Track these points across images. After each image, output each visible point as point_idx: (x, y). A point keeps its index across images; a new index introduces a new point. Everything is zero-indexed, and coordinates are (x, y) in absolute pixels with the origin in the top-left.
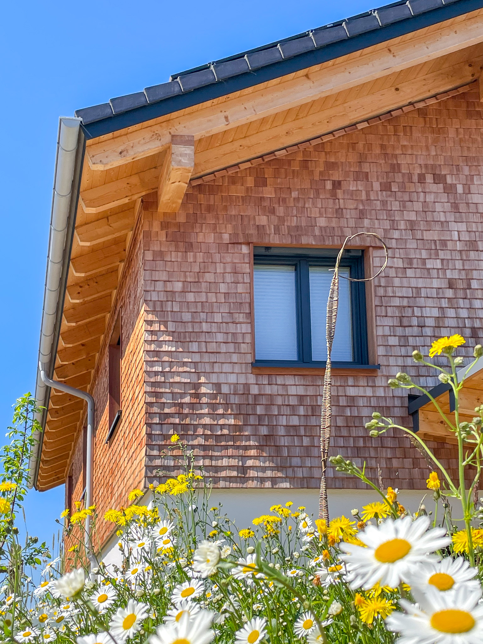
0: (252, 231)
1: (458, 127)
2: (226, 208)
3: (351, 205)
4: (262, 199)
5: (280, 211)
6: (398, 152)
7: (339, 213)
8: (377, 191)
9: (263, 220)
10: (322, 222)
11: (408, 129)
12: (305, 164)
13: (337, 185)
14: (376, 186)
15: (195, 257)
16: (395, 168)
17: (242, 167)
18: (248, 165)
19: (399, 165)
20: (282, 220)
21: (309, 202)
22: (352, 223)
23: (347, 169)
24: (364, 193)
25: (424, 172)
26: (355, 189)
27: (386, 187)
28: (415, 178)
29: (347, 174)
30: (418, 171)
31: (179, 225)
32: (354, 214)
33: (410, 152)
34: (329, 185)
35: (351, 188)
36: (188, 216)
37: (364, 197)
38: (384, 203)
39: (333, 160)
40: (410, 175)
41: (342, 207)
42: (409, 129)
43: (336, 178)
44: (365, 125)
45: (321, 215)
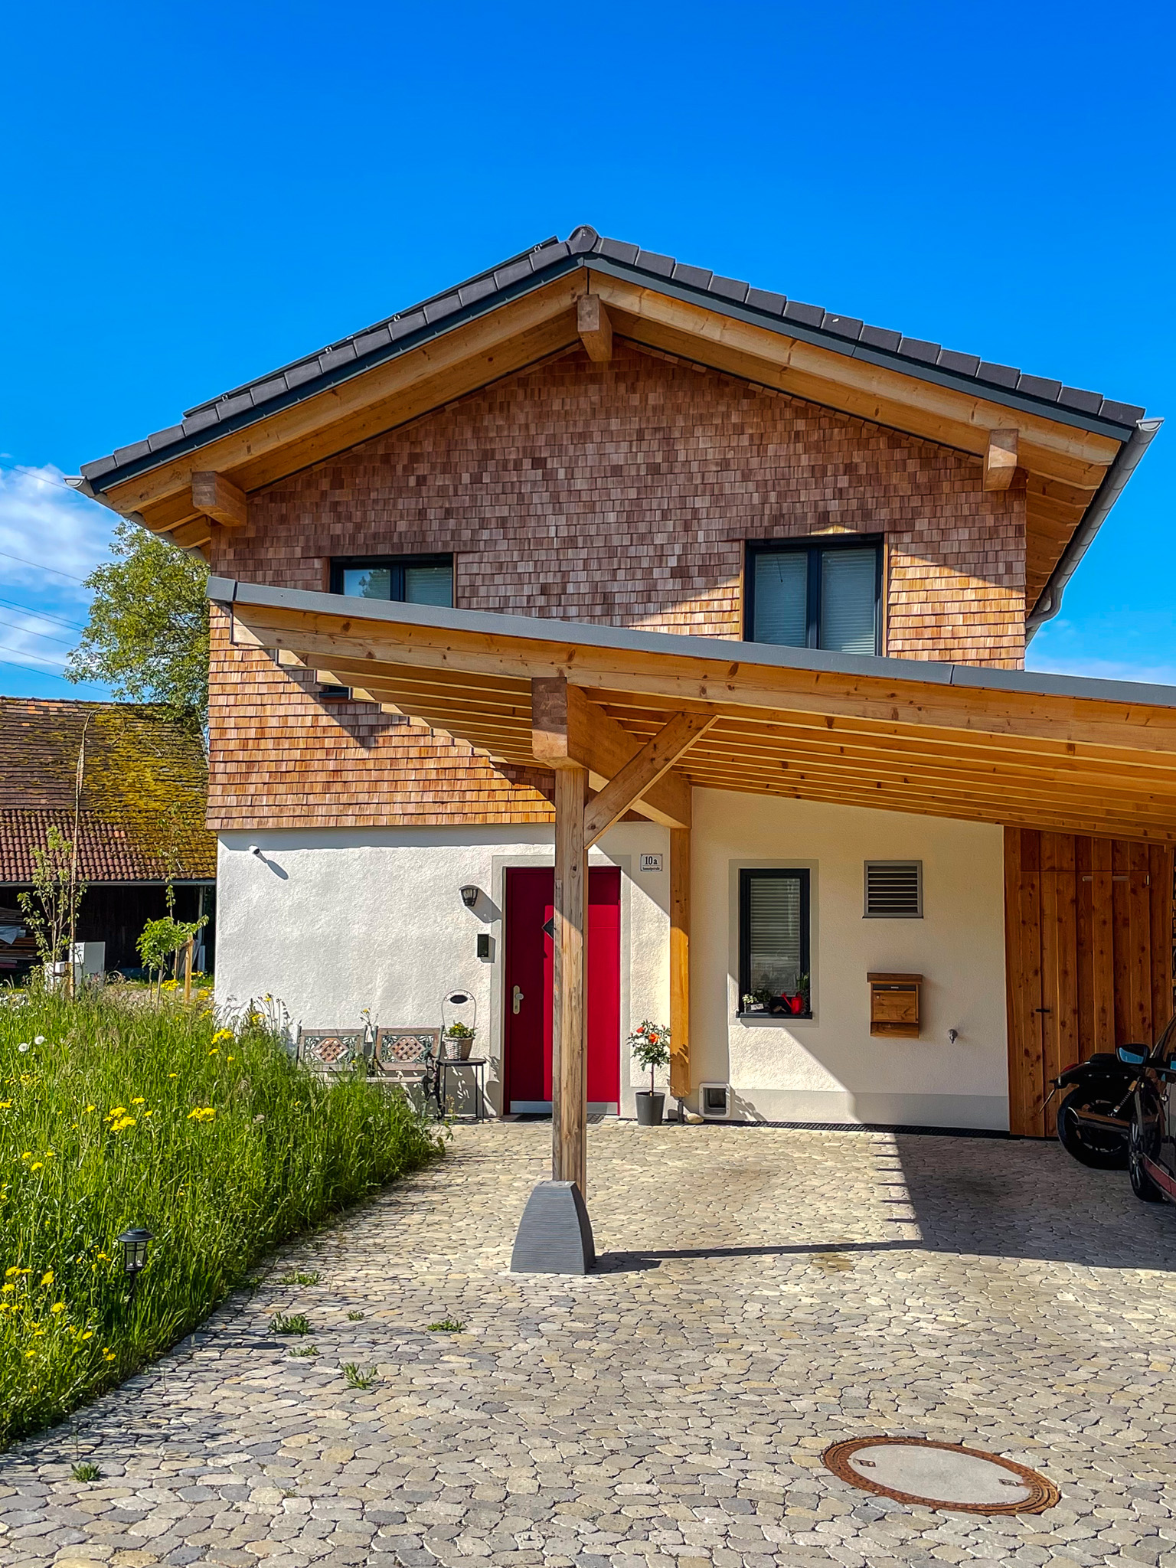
0: (325, 542)
1: (564, 396)
2: (298, 517)
3: (437, 502)
4: (336, 504)
5: (358, 516)
6: (492, 434)
7: (422, 514)
8: (467, 485)
9: (337, 529)
10: (402, 526)
11: (505, 404)
12: (386, 459)
13: (421, 481)
14: (466, 478)
15: (264, 576)
16: (487, 455)
17: (316, 468)
18: (323, 465)
19: (493, 450)
20: (358, 527)
21: (389, 503)
22: (435, 525)
23: (434, 461)
24: (451, 488)
25: (521, 457)
26: (441, 484)
27: (477, 479)
28: (511, 466)
29: (433, 467)
30: (513, 456)
31: (248, 541)
32: (441, 513)
33: (506, 433)
34: (412, 482)
35: (437, 484)
36: (258, 530)
37: (451, 493)
38: (473, 498)
39: (418, 451)
40: (506, 461)
41: (425, 507)
42: (505, 407)
43: (420, 472)
44: (456, 405)
45: (402, 518)
